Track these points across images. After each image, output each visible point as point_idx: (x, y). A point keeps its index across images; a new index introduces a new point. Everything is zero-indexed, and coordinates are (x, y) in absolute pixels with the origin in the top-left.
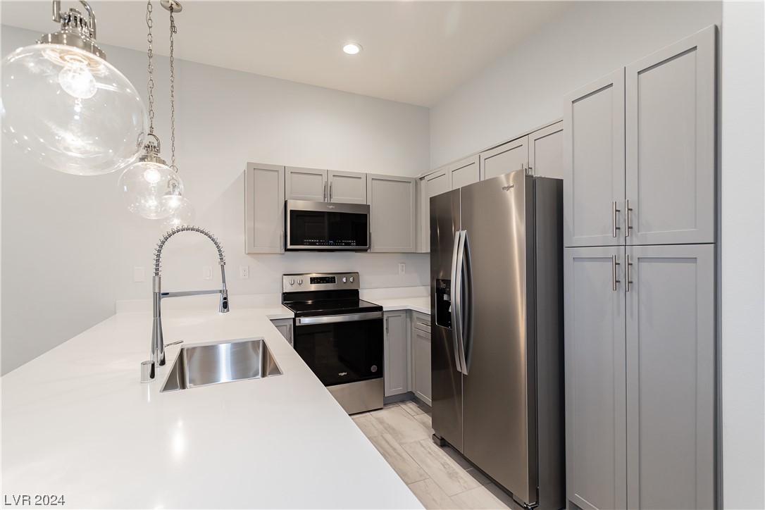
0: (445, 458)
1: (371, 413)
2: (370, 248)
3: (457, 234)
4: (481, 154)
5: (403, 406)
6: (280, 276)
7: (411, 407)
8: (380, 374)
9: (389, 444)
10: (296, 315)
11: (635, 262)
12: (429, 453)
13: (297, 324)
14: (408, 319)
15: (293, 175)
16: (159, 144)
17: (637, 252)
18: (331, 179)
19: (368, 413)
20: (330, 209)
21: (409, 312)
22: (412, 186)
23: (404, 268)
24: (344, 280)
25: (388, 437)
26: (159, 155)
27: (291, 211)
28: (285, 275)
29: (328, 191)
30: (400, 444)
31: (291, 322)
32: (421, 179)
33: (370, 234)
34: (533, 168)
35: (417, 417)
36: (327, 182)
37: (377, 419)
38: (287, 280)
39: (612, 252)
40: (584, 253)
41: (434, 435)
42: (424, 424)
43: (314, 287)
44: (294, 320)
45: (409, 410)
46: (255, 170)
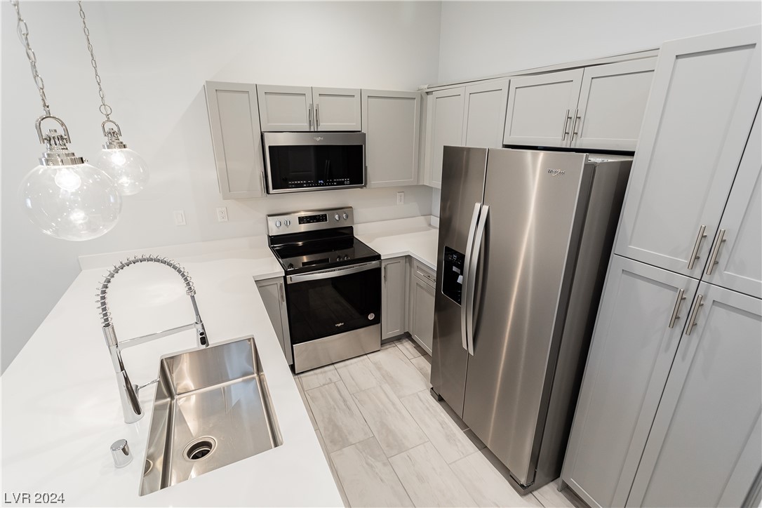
0: (442, 415)
1: (368, 355)
2: (365, 186)
3: (478, 206)
4: (513, 80)
5: (400, 346)
6: (264, 216)
7: (406, 346)
8: (377, 320)
9: (388, 397)
10: (287, 273)
11: (708, 303)
12: (428, 409)
13: (289, 282)
14: (408, 264)
15: (268, 96)
16: (66, 130)
17: (715, 293)
18: (317, 100)
19: (365, 357)
20: (318, 140)
21: (408, 258)
22: (416, 103)
23: (403, 198)
24: (337, 217)
25: (387, 388)
26: (71, 148)
27: (270, 147)
28: (269, 216)
29: (314, 115)
30: (399, 397)
31: (282, 282)
32: (427, 93)
33: (366, 167)
34: (582, 119)
35: (414, 361)
36: (312, 105)
37: (375, 364)
38: (272, 221)
39: (680, 282)
40: (639, 269)
41: (432, 388)
42: (421, 370)
43: (304, 228)
44: (285, 278)
45: (405, 352)
46: (218, 93)
